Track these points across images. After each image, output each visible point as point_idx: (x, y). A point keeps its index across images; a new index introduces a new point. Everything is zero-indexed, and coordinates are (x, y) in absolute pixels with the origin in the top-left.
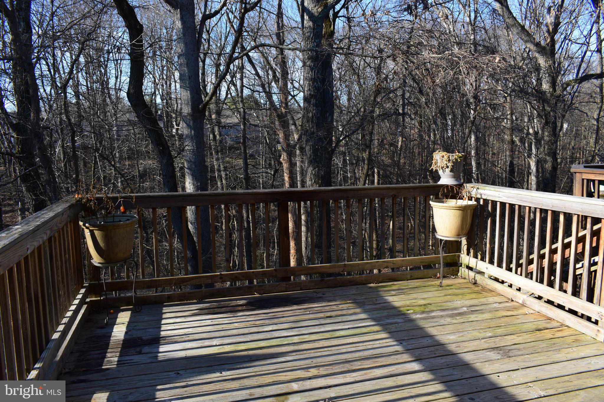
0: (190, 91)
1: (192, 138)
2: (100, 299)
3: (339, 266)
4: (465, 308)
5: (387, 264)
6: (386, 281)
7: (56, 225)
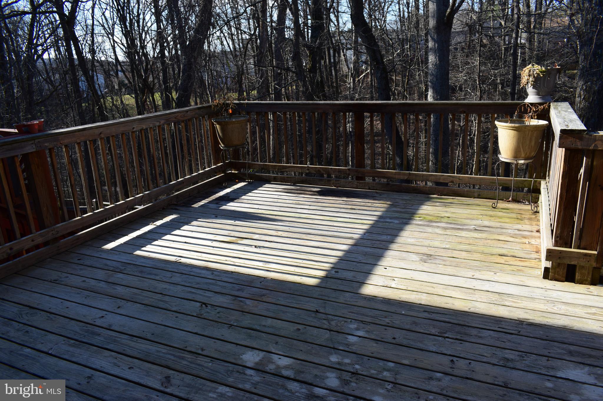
0: (436, 3)
1: (435, 51)
2: (237, 172)
3: (404, 174)
4: (474, 227)
5: (453, 179)
6: (451, 194)
7: (175, 118)
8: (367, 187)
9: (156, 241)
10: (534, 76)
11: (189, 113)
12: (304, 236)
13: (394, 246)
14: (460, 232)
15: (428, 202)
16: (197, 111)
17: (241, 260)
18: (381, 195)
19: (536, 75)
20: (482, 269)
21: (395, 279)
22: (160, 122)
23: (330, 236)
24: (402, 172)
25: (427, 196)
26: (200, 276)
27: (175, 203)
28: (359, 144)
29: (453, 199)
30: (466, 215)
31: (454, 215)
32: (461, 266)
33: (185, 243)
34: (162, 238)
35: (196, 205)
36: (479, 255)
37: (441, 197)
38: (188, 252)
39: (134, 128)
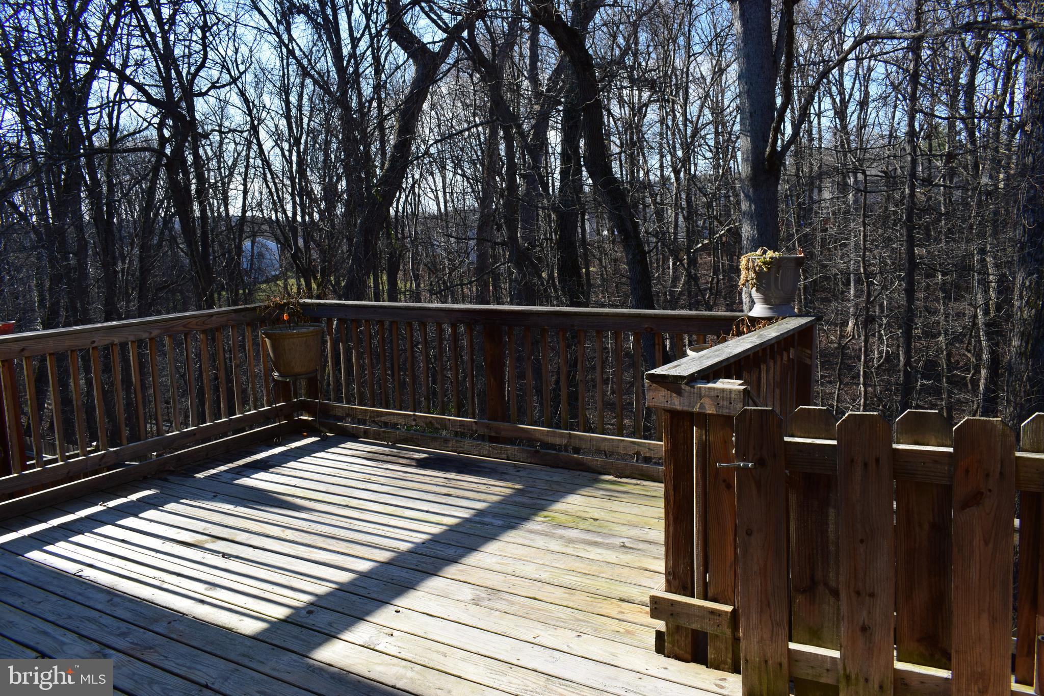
0: (752, 137)
1: (752, 217)
2: (310, 419)
3: (562, 435)
4: (622, 540)
5: (640, 448)
6: (637, 476)
7: (184, 326)
8: (504, 456)
9: (81, 536)
10: (755, 270)
11: (214, 318)
12: (320, 542)
13: (452, 570)
14: (590, 548)
15: (588, 489)
16: (233, 315)
17: (179, 578)
18: (518, 471)
19: (757, 269)
20: (563, 625)
21: (395, 633)
22: (151, 333)
23: (363, 544)
24: (558, 431)
25: (594, 476)
26: (87, 604)
27: (172, 468)
28: (492, 380)
29: (637, 484)
30: (630, 517)
31: (608, 517)
32: (532, 617)
33: (123, 541)
34: (95, 531)
35: (200, 476)
36: (582, 597)
37: (620, 480)
38: (110, 557)
39: (94, 342)
